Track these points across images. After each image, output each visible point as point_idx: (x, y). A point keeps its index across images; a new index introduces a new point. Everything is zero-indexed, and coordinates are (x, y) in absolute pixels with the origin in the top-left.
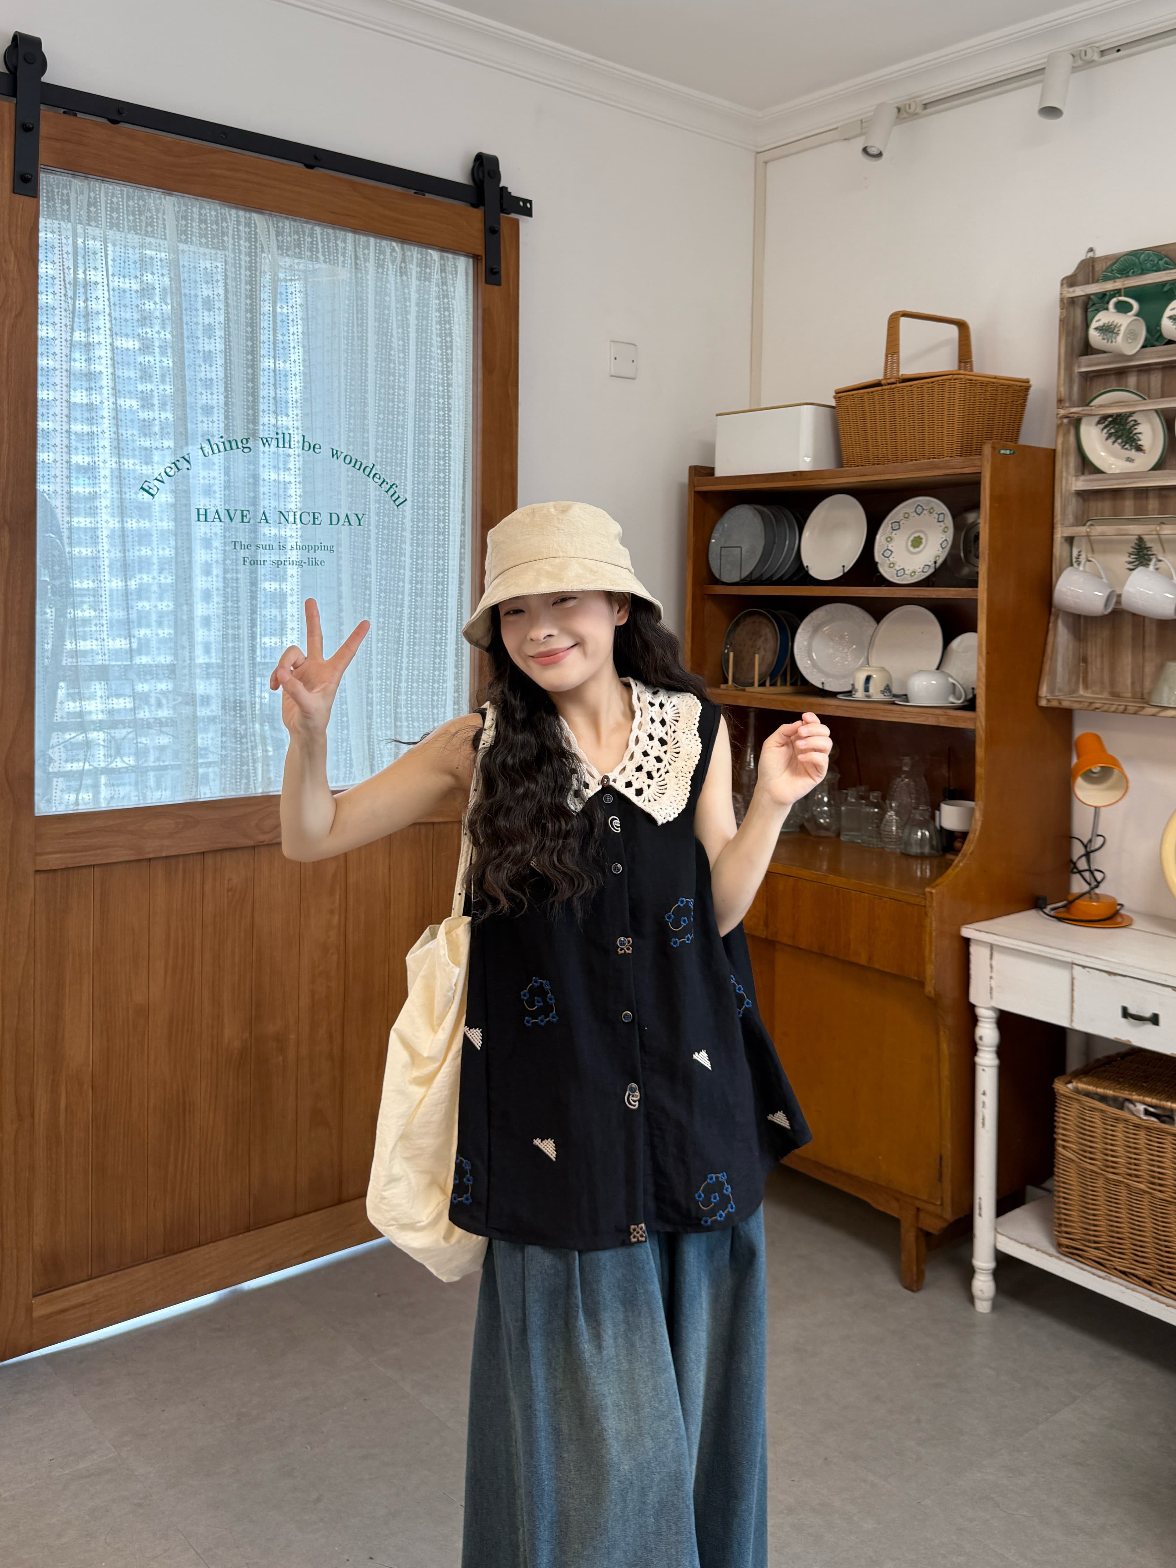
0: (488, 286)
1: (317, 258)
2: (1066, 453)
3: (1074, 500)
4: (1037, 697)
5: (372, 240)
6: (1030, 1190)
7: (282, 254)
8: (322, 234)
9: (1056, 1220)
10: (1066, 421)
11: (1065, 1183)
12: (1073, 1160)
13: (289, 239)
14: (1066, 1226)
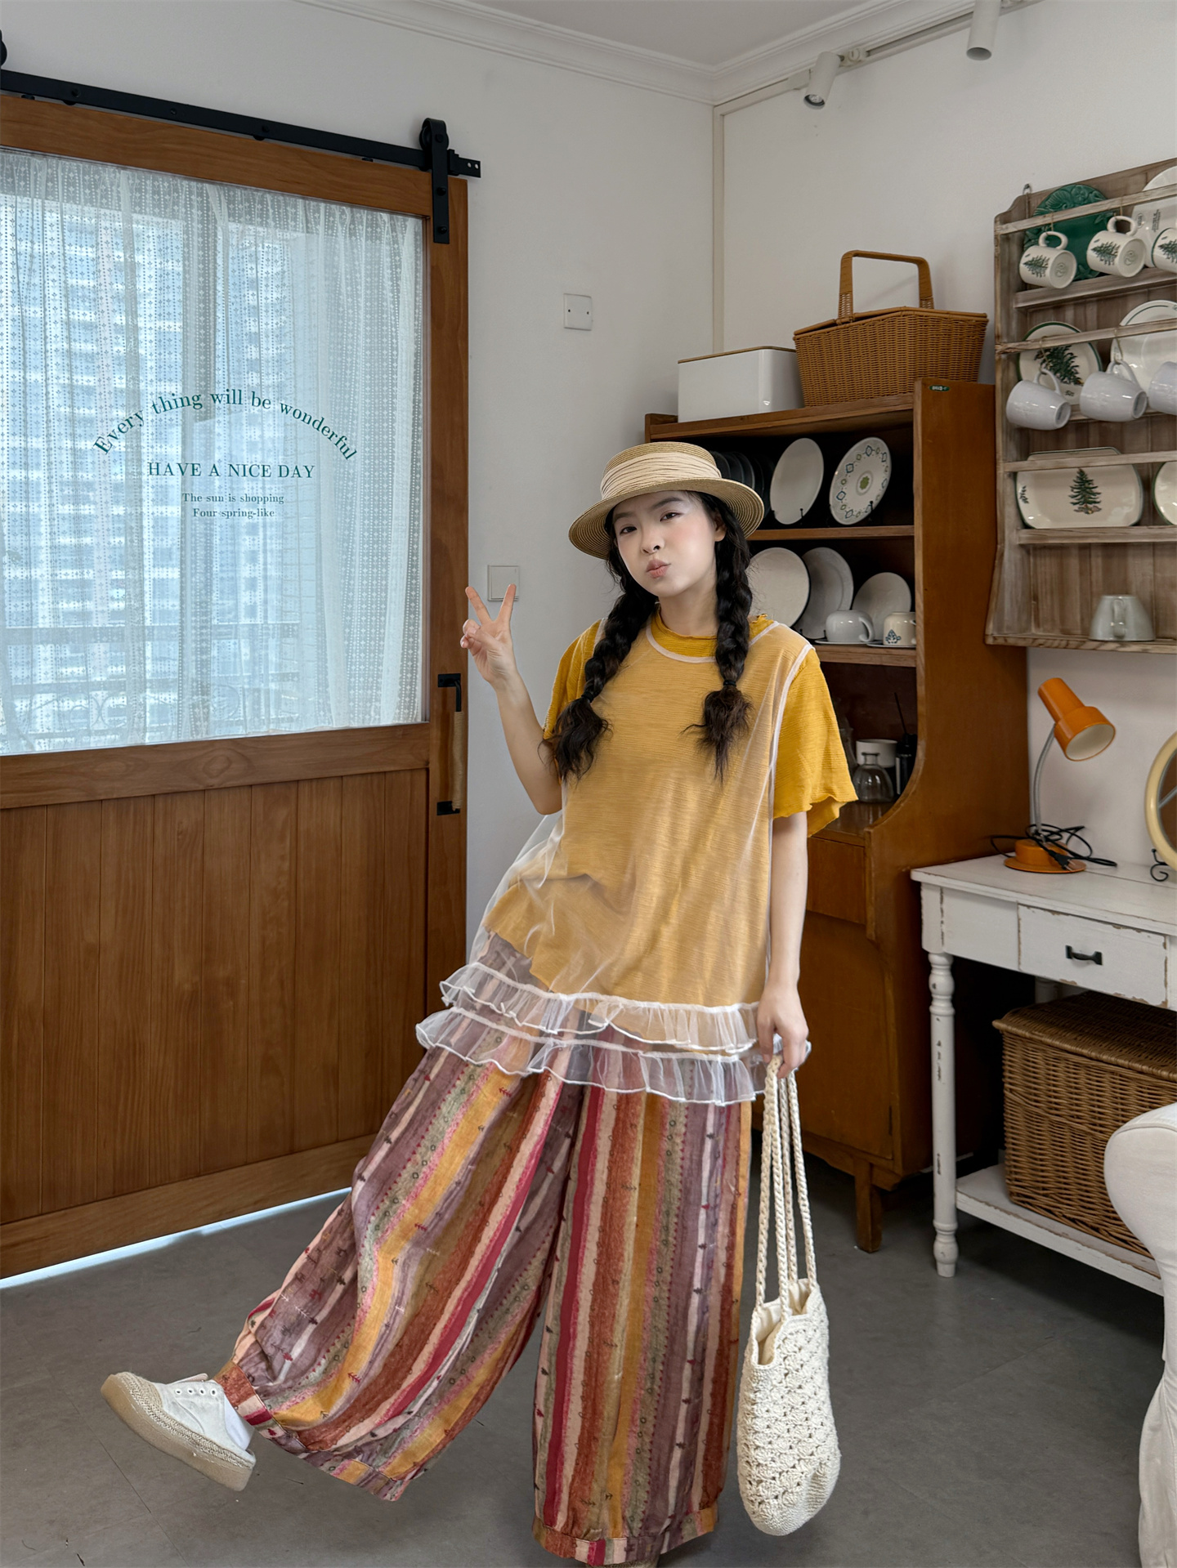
0: (438, 245)
2: (1006, 389)
3: (1017, 435)
4: (983, 636)
5: (322, 205)
7: (233, 221)
8: (272, 201)
9: (1007, 1169)
10: (1003, 356)
11: (1012, 1128)
12: (1019, 1104)
13: (240, 206)
14: (1016, 1173)
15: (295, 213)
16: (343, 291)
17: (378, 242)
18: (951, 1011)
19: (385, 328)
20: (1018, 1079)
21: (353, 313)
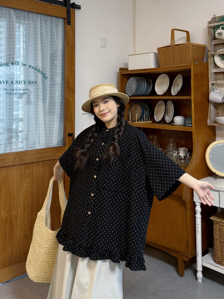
0: (68, 25)
1: (26, 19)
2: (211, 63)
3: (213, 75)
4: (207, 123)
5: (39, 15)
6: (210, 249)
7: (17, 18)
8: (27, 13)
9: (214, 255)
10: (210, 56)
11: (216, 245)
12: (218, 239)
13: (19, 15)
14: (217, 256)
15: (33, 17)
16: (45, 36)
17: (53, 24)
18: (201, 216)
19: (55, 46)
20: (218, 233)
21: (47, 42)
